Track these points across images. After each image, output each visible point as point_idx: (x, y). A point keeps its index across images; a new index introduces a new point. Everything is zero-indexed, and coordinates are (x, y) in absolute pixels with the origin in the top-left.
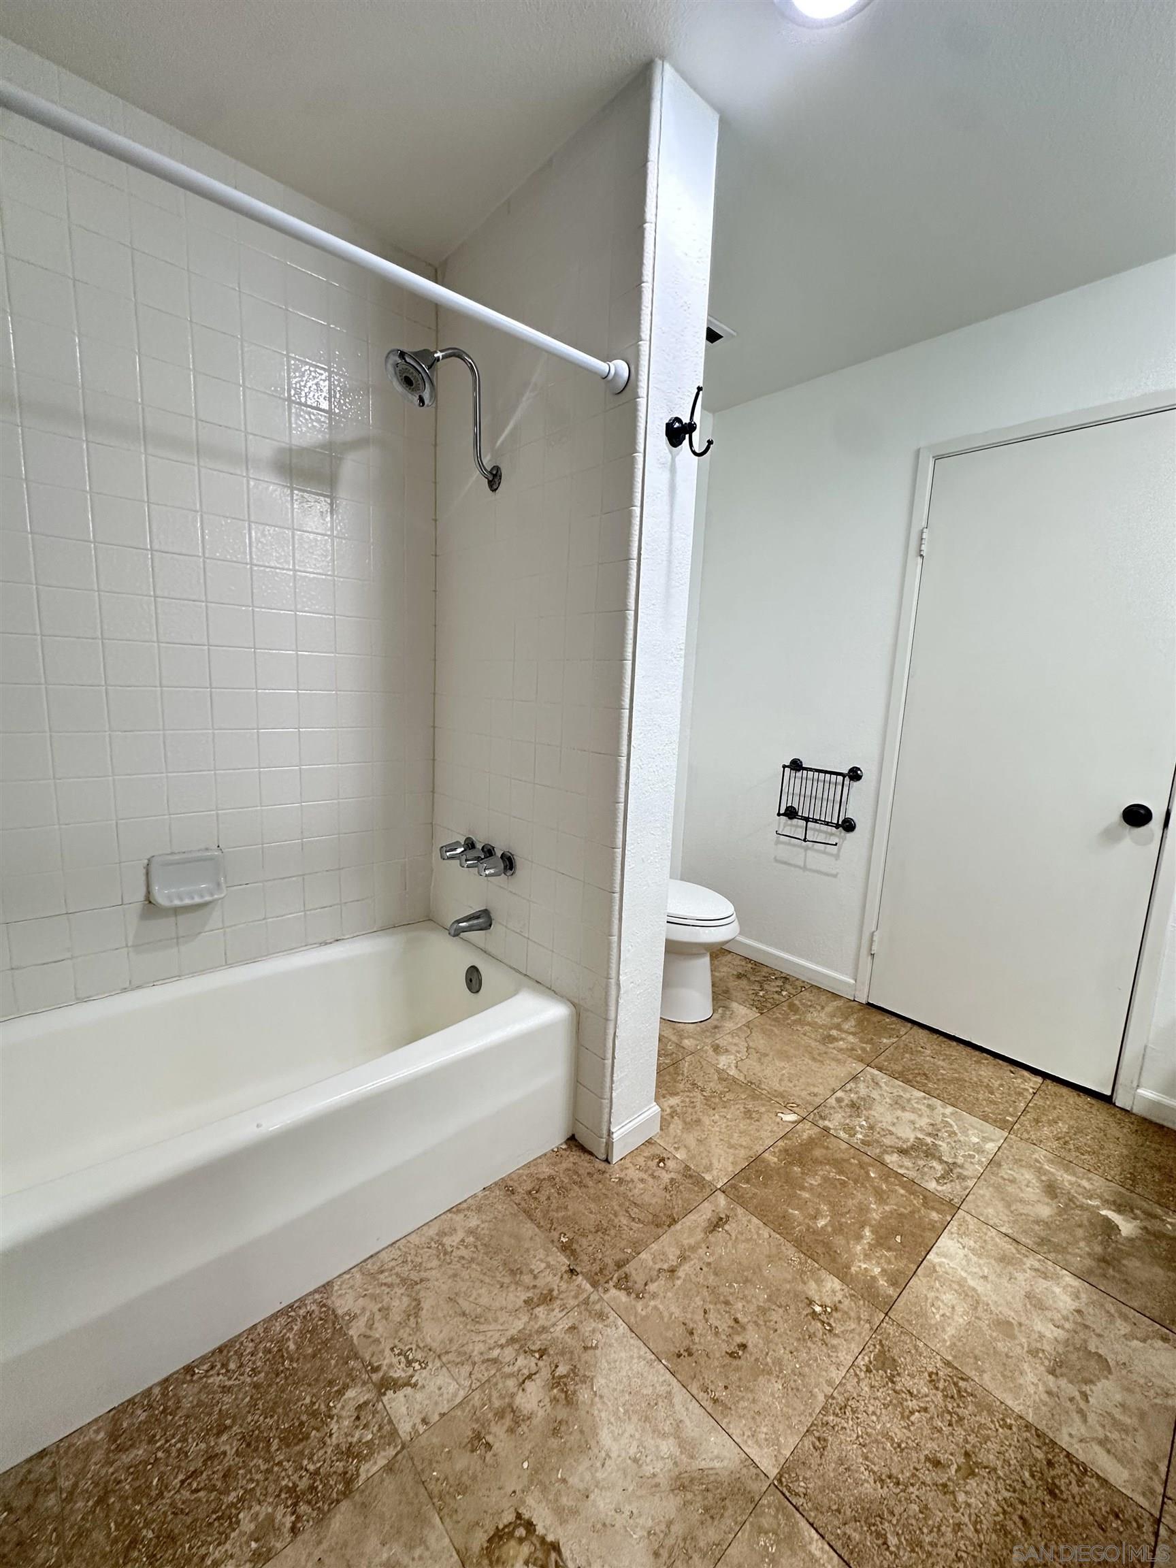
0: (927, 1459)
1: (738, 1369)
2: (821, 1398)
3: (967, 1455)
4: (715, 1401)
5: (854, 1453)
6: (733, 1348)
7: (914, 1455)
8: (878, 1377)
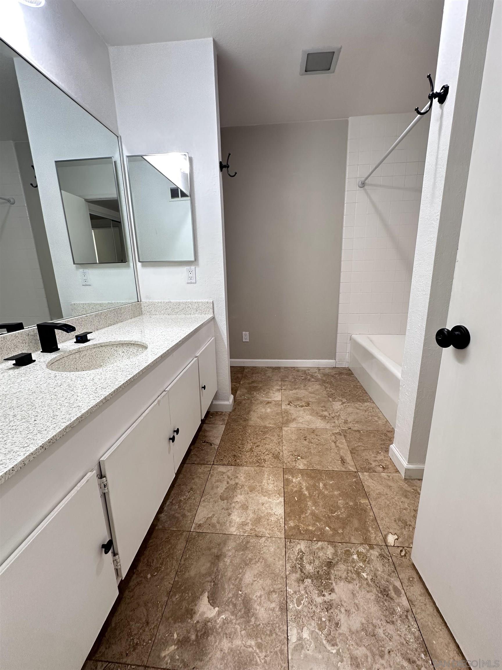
0: (260, 446)
1: (302, 436)
2: (284, 442)
3: (253, 451)
4: (300, 430)
5: (272, 438)
6: (307, 438)
7: (262, 445)
8: (276, 453)
